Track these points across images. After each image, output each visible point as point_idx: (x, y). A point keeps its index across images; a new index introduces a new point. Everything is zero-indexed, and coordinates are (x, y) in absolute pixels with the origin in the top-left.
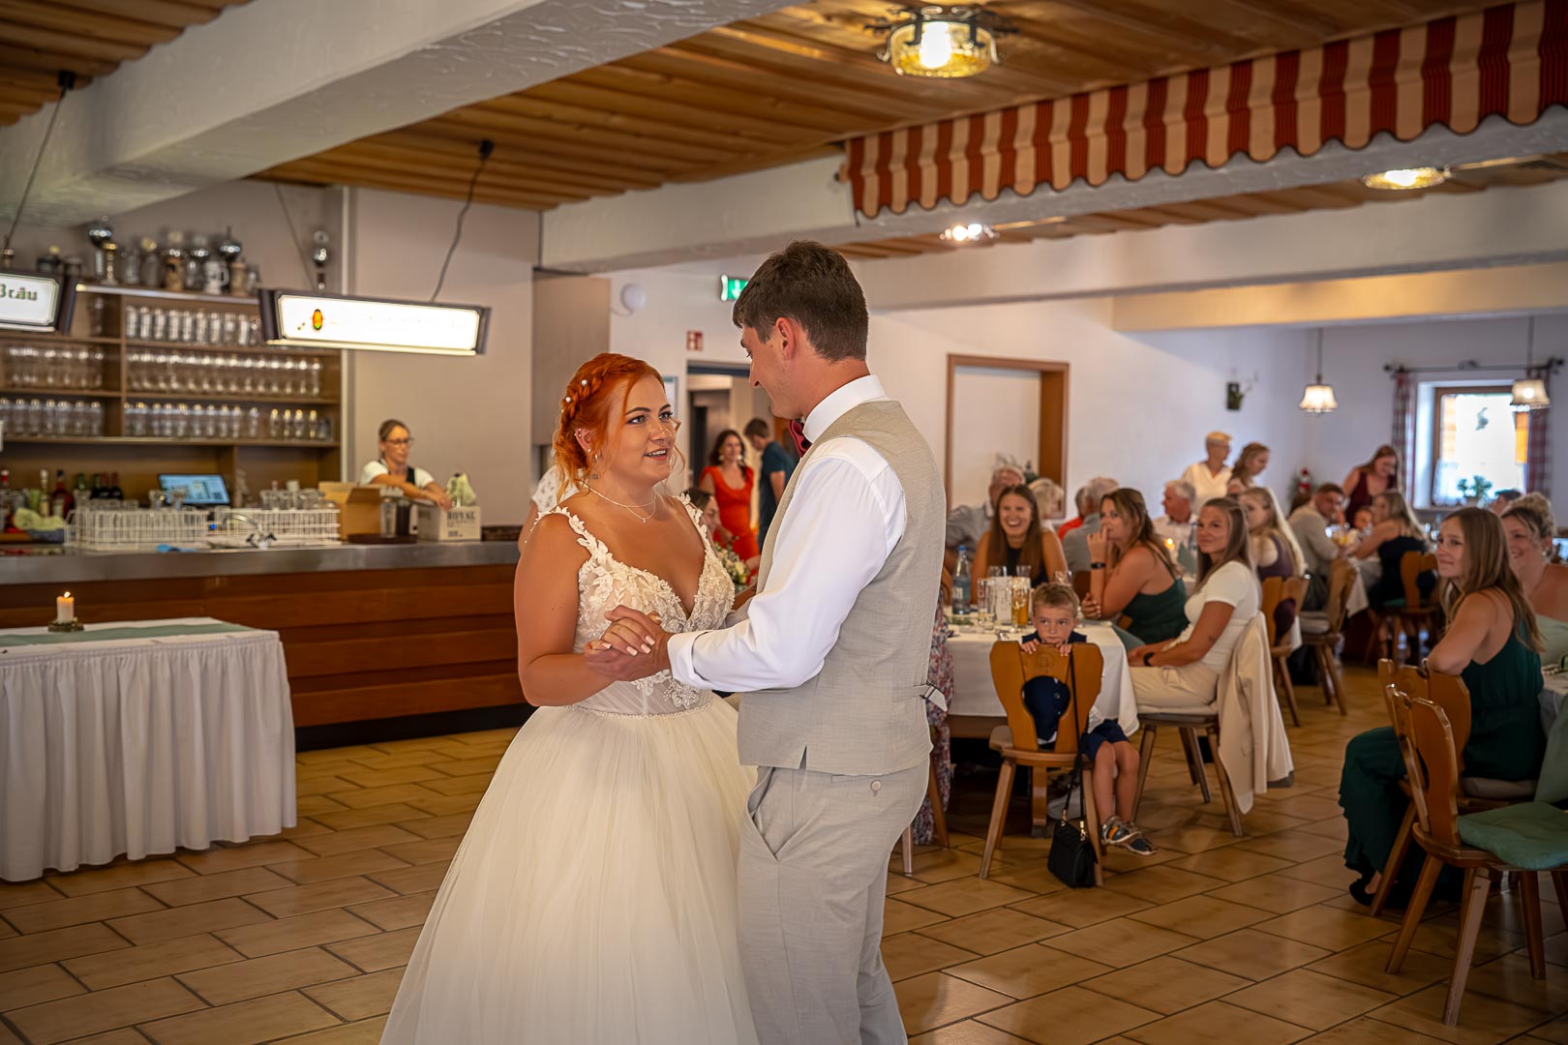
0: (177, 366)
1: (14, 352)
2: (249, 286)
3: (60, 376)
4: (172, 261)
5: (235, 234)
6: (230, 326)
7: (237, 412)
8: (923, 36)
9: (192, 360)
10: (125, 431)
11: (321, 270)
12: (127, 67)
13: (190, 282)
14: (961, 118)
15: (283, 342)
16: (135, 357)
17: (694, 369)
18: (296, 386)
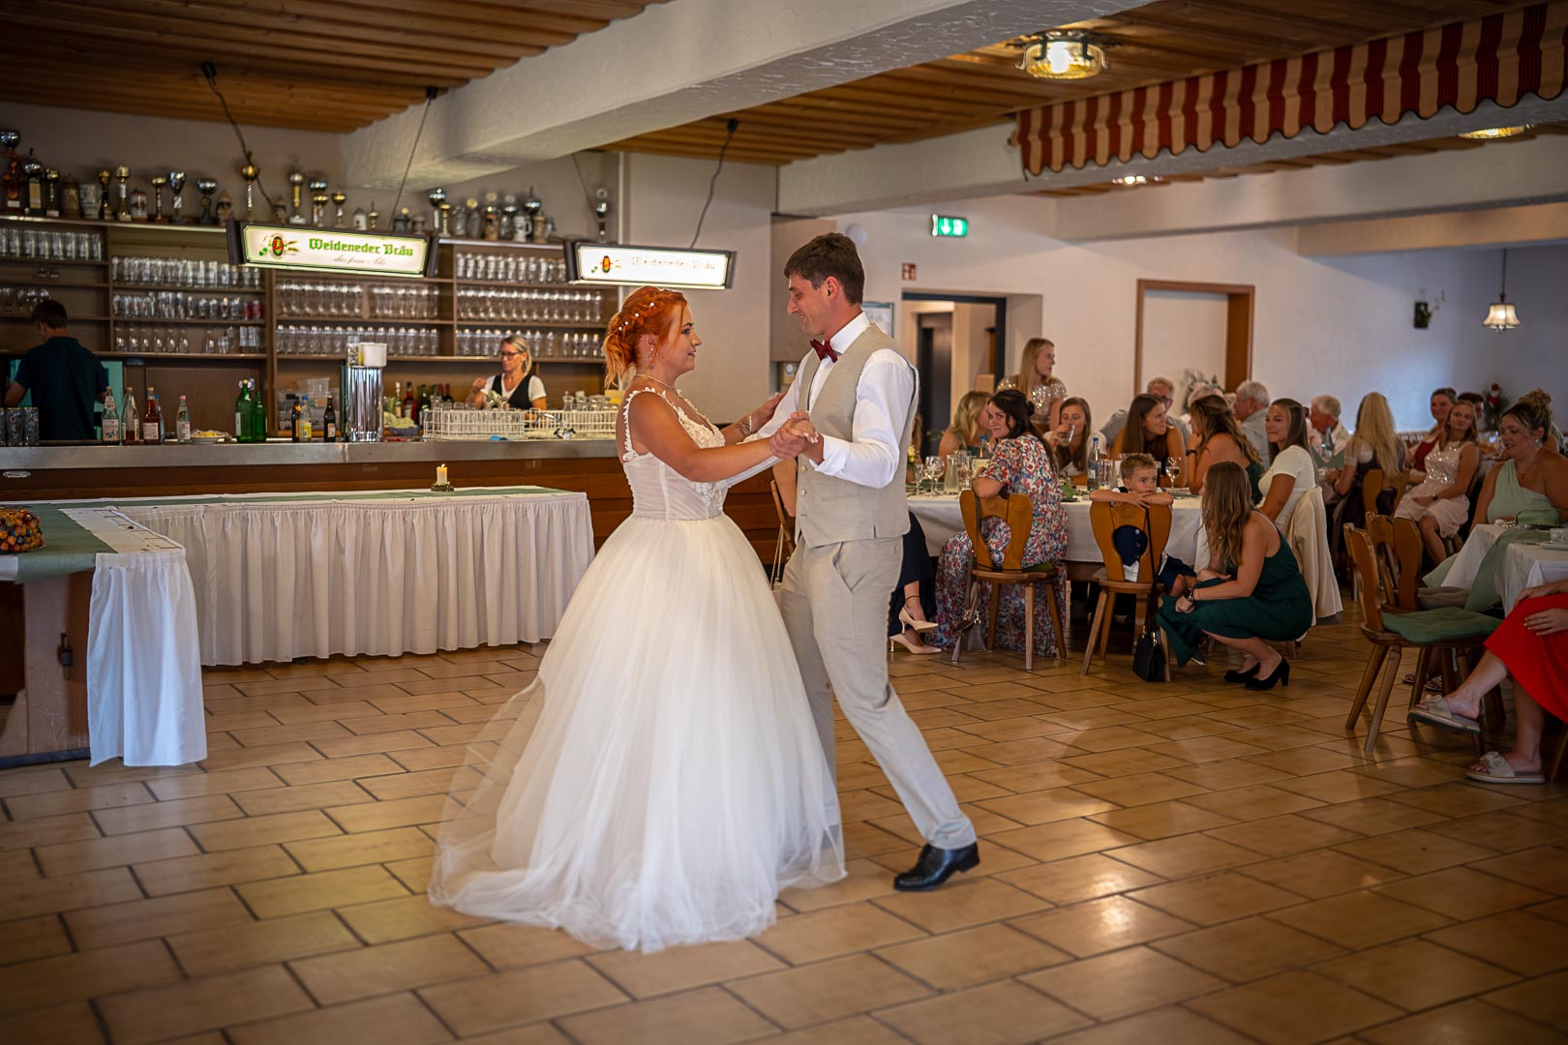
0: (493, 299)
1: (376, 291)
2: (547, 234)
3: (407, 309)
4: (491, 217)
5: (536, 193)
6: (533, 267)
7: (538, 335)
8: (1048, 51)
9: (504, 295)
10: (456, 351)
11: (601, 220)
12: (475, 84)
13: (503, 232)
14: (1104, 95)
15: (582, 282)
16: (462, 293)
17: (908, 296)
18: (583, 315)
